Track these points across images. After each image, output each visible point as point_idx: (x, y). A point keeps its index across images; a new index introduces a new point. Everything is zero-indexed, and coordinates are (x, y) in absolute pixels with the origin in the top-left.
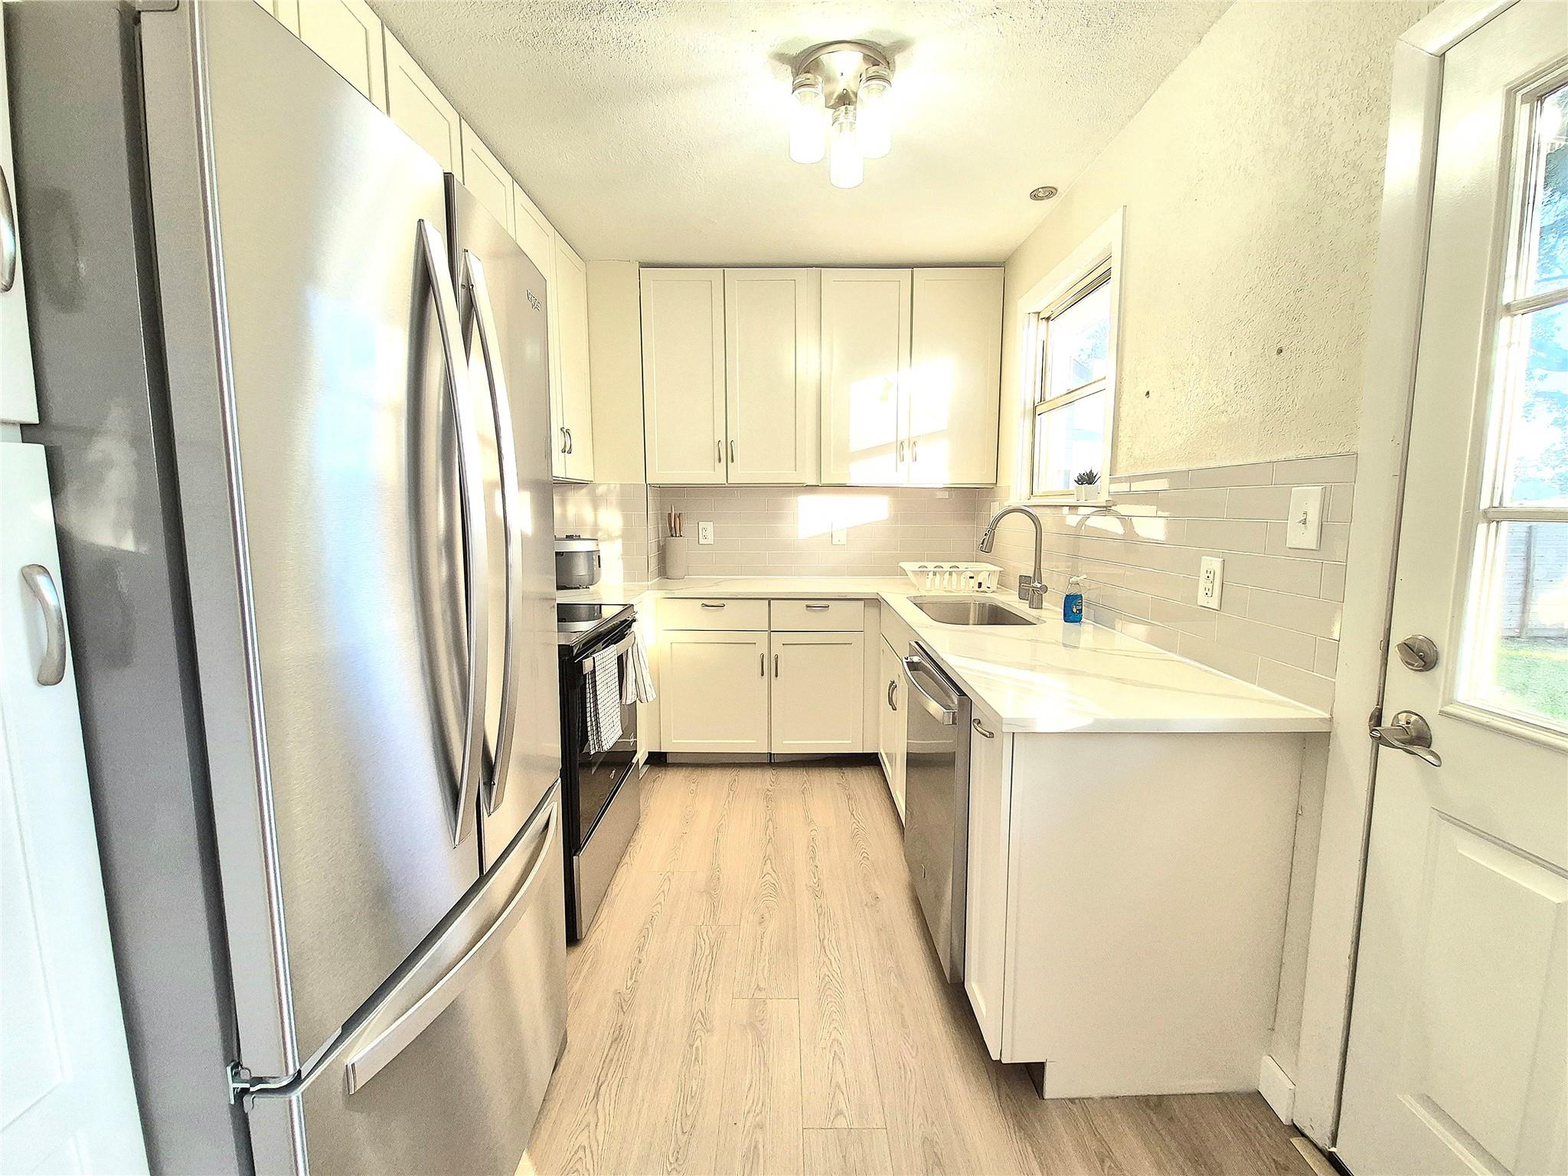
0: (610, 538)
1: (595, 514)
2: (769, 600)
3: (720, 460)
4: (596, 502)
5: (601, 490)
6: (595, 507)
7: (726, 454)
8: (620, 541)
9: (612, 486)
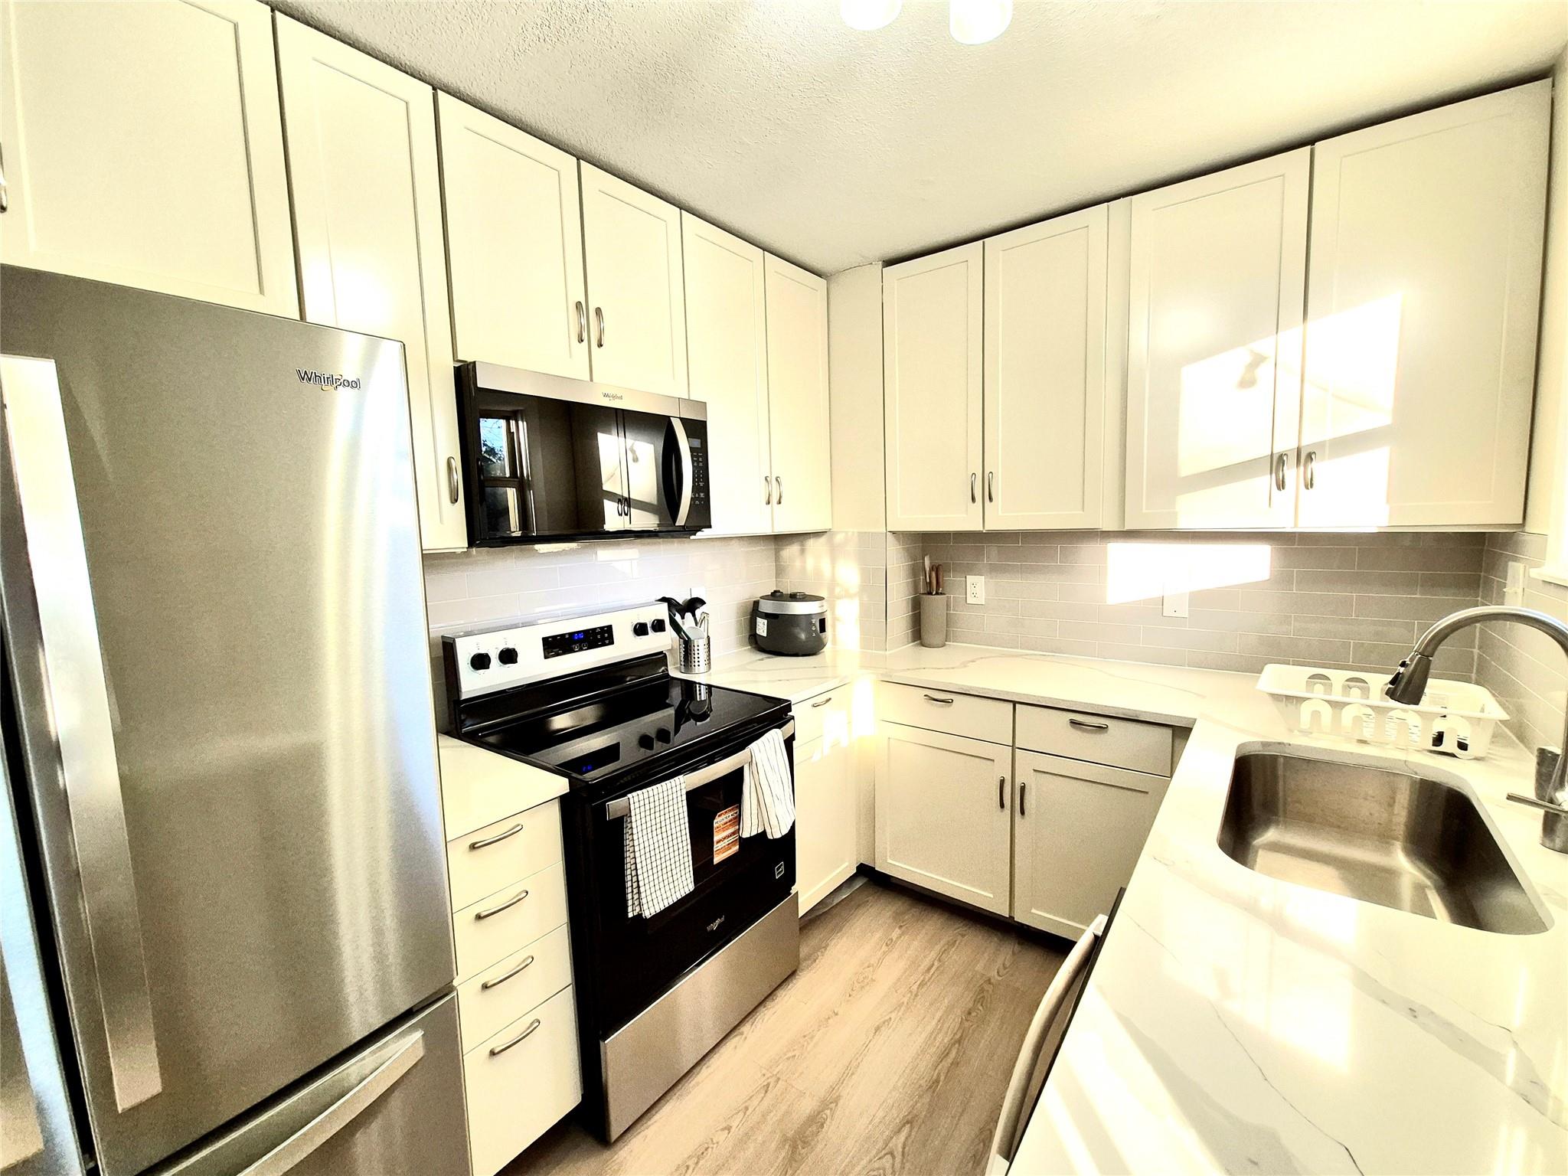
0: (848, 595)
1: (833, 568)
2: (1015, 703)
3: (973, 499)
4: (834, 552)
5: (839, 538)
6: (833, 561)
7: (984, 492)
8: (856, 602)
9: (850, 534)
